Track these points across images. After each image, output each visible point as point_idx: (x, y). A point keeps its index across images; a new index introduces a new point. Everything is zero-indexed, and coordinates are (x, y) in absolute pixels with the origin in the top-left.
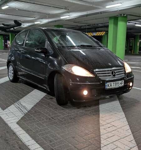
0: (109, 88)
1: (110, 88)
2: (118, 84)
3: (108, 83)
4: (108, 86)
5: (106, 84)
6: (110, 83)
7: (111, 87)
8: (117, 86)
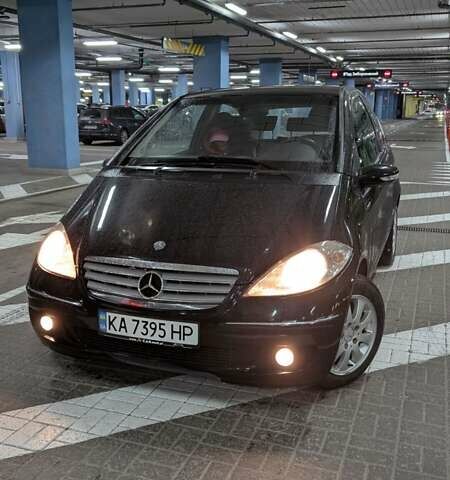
0: (112, 331)
1: (118, 333)
2: (158, 332)
3: (113, 315)
4: (111, 323)
5: (102, 317)
6: (120, 317)
7: (123, 333)
8: (156, 338)
